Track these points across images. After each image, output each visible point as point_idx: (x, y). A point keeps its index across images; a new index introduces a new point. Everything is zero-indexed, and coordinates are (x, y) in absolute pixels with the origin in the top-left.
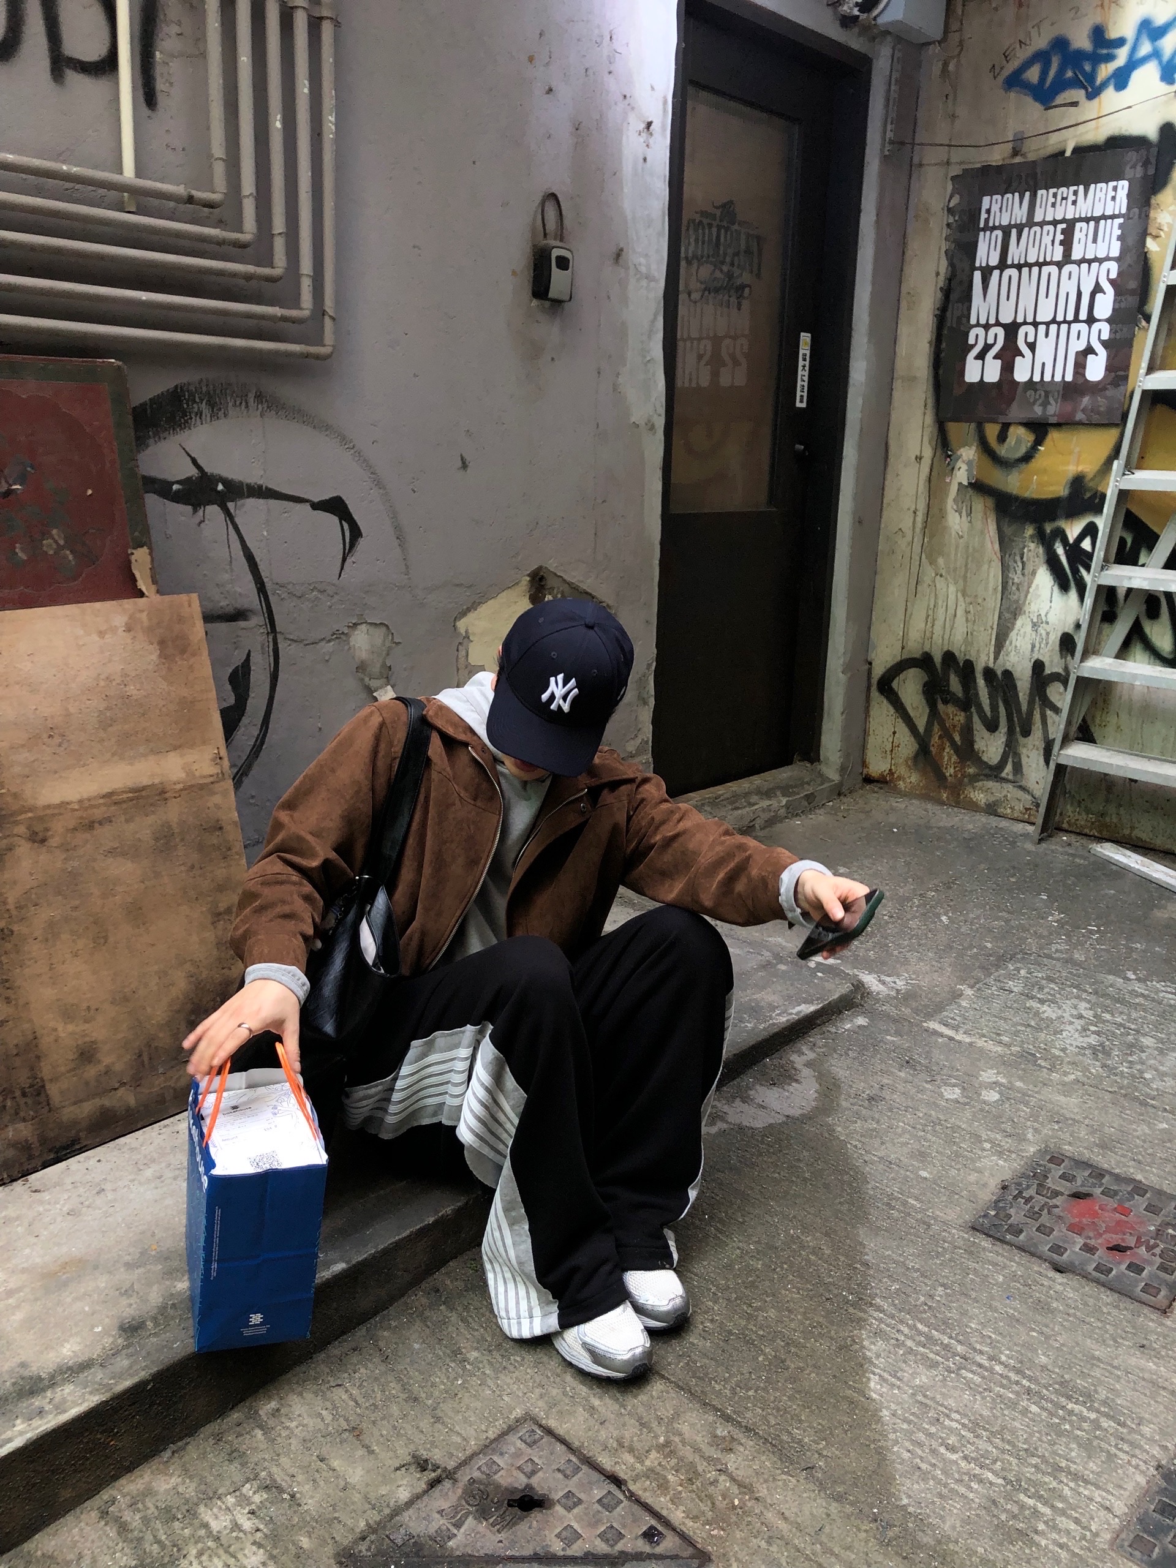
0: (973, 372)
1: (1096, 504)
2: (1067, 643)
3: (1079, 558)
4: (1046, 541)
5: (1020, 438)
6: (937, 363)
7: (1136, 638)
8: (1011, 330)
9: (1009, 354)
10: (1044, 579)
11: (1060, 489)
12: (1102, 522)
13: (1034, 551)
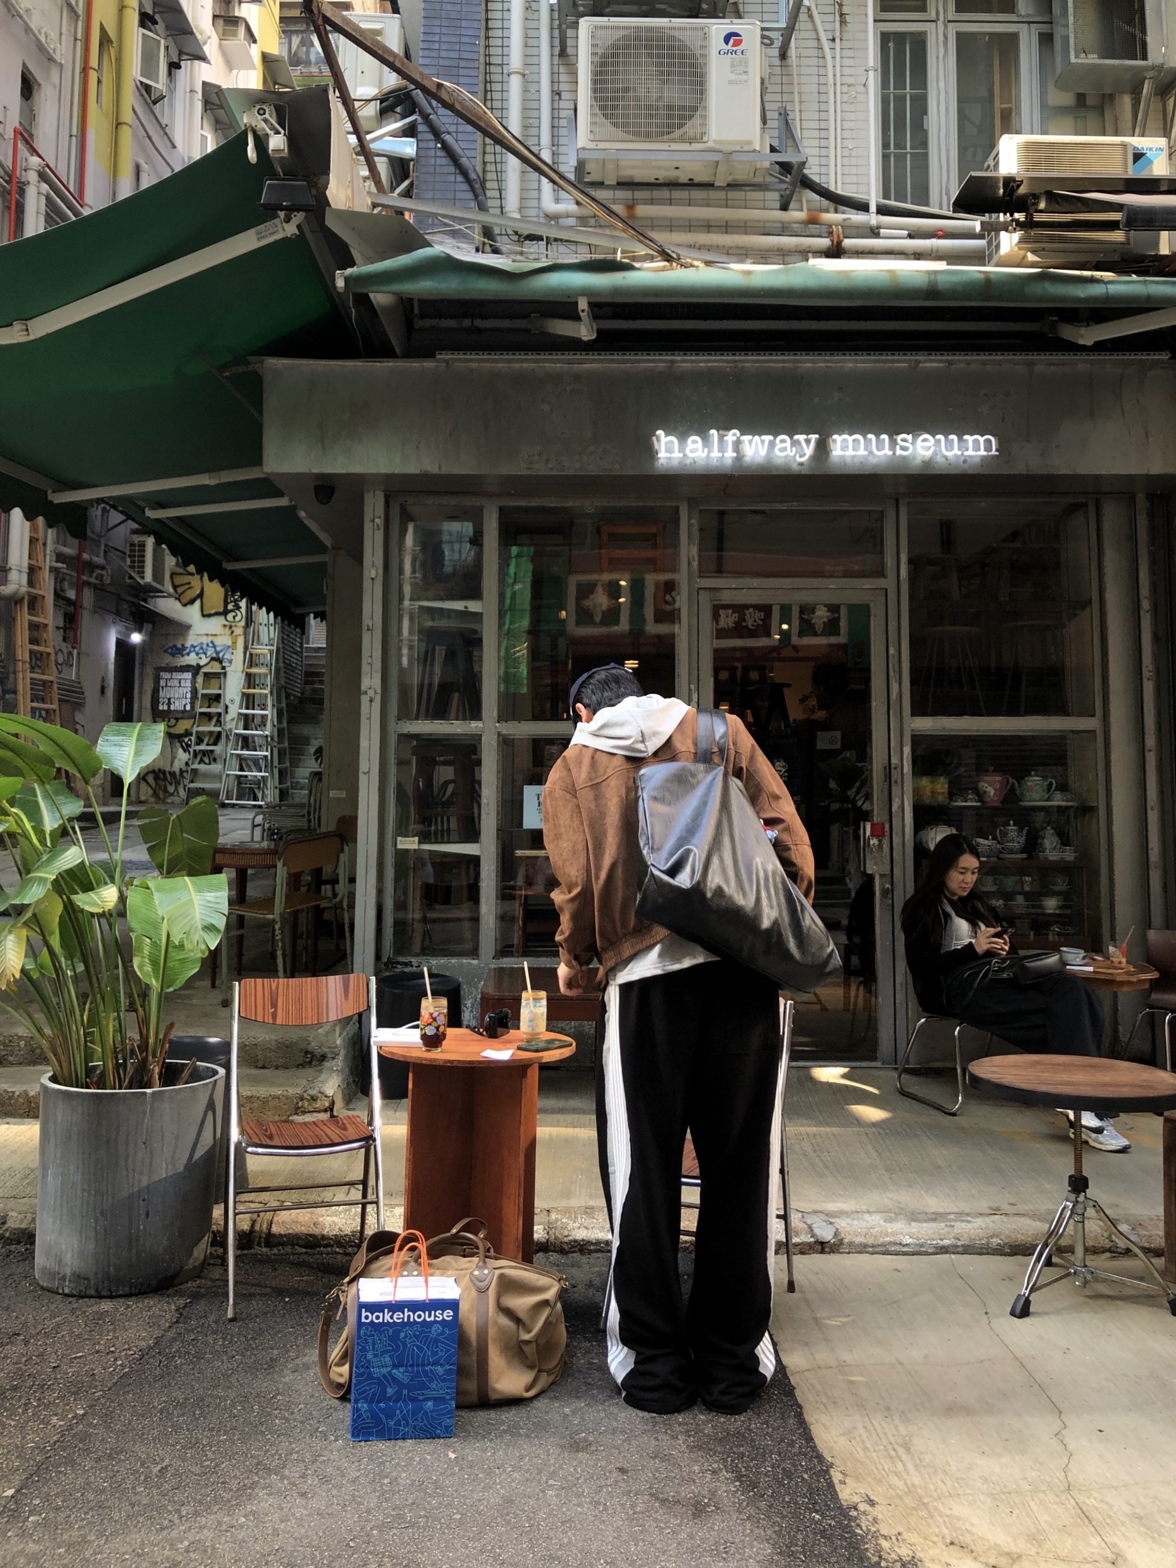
0: (161, 708)
1: (191, 734)
2: (187, 764)
3: (189, 746)
4: (181, 742)
5: (173, 721)
6: (152, 706)
7: (201, 761)
8: (169, 699)
9: (169, 704)
10: (181, 750)
11: (182, 732)
12: (193, 738)
13: (178, 745)
